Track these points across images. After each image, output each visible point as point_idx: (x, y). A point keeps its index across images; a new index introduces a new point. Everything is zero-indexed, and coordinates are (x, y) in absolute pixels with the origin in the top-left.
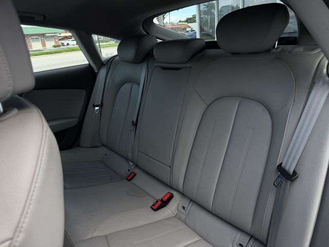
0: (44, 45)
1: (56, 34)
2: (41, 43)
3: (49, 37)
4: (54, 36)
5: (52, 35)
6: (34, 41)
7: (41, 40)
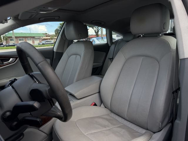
0: (33, 42)
1: (41, 37)
2: (32, 41)
3: (36, 38)
4: (39, 38)
5: (39, 37)
6: (29, 40)
7: (32, 40)
